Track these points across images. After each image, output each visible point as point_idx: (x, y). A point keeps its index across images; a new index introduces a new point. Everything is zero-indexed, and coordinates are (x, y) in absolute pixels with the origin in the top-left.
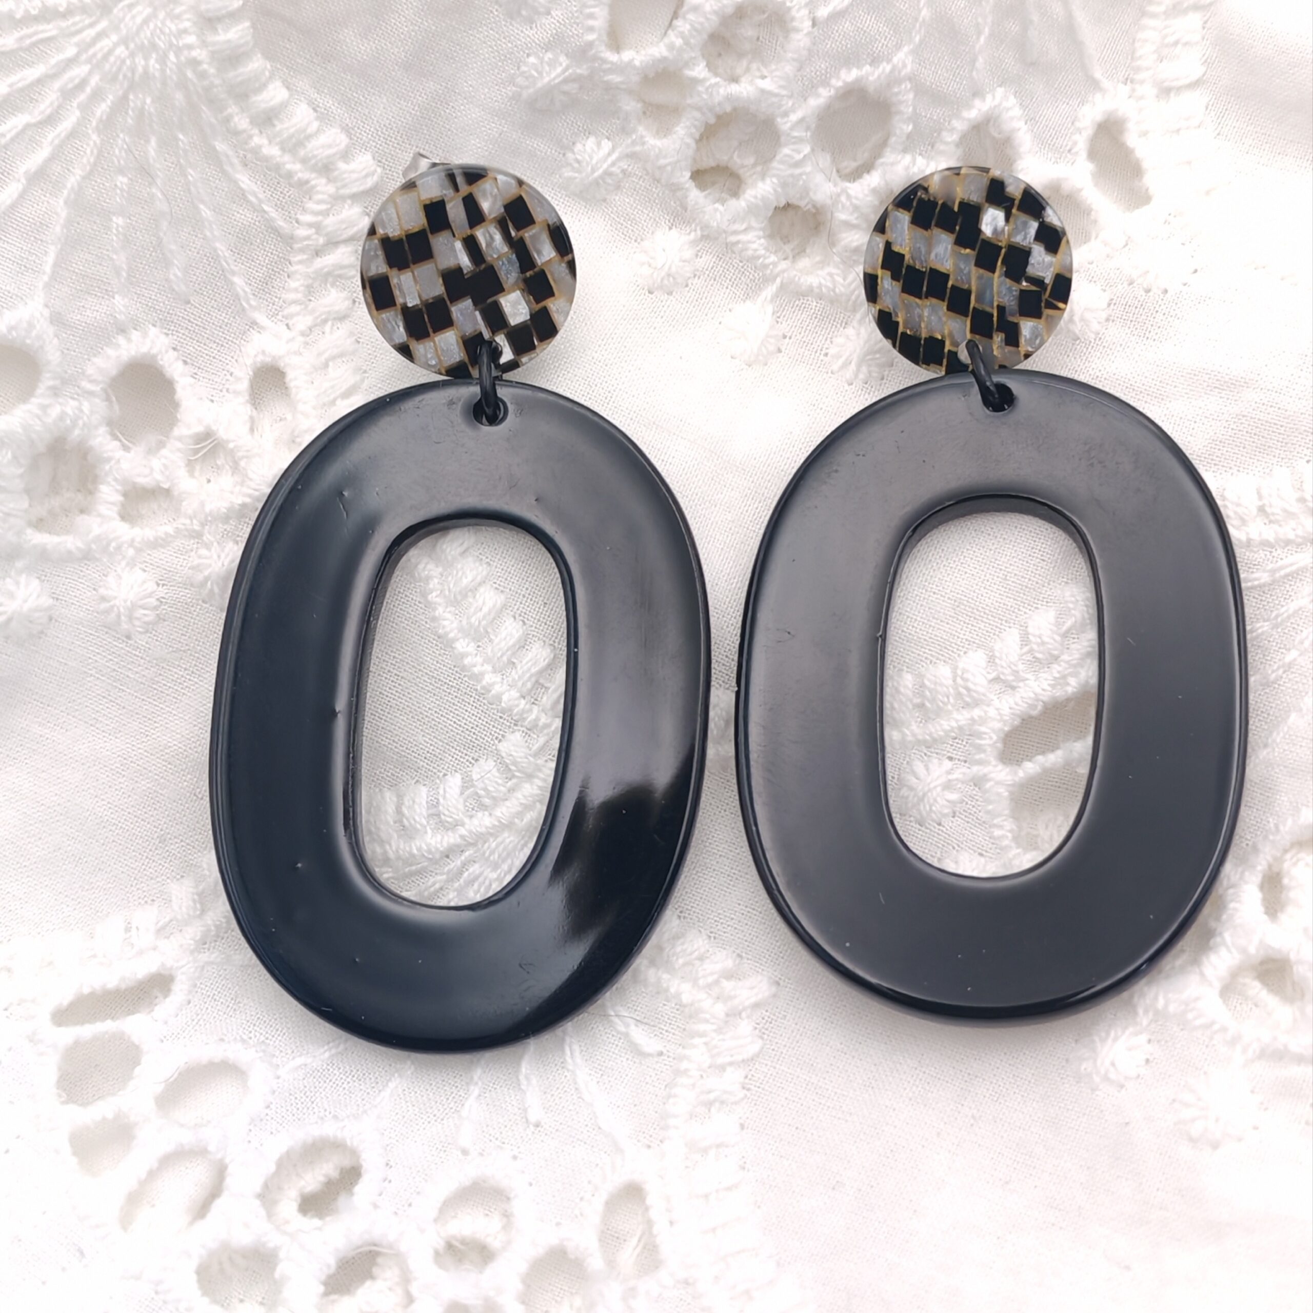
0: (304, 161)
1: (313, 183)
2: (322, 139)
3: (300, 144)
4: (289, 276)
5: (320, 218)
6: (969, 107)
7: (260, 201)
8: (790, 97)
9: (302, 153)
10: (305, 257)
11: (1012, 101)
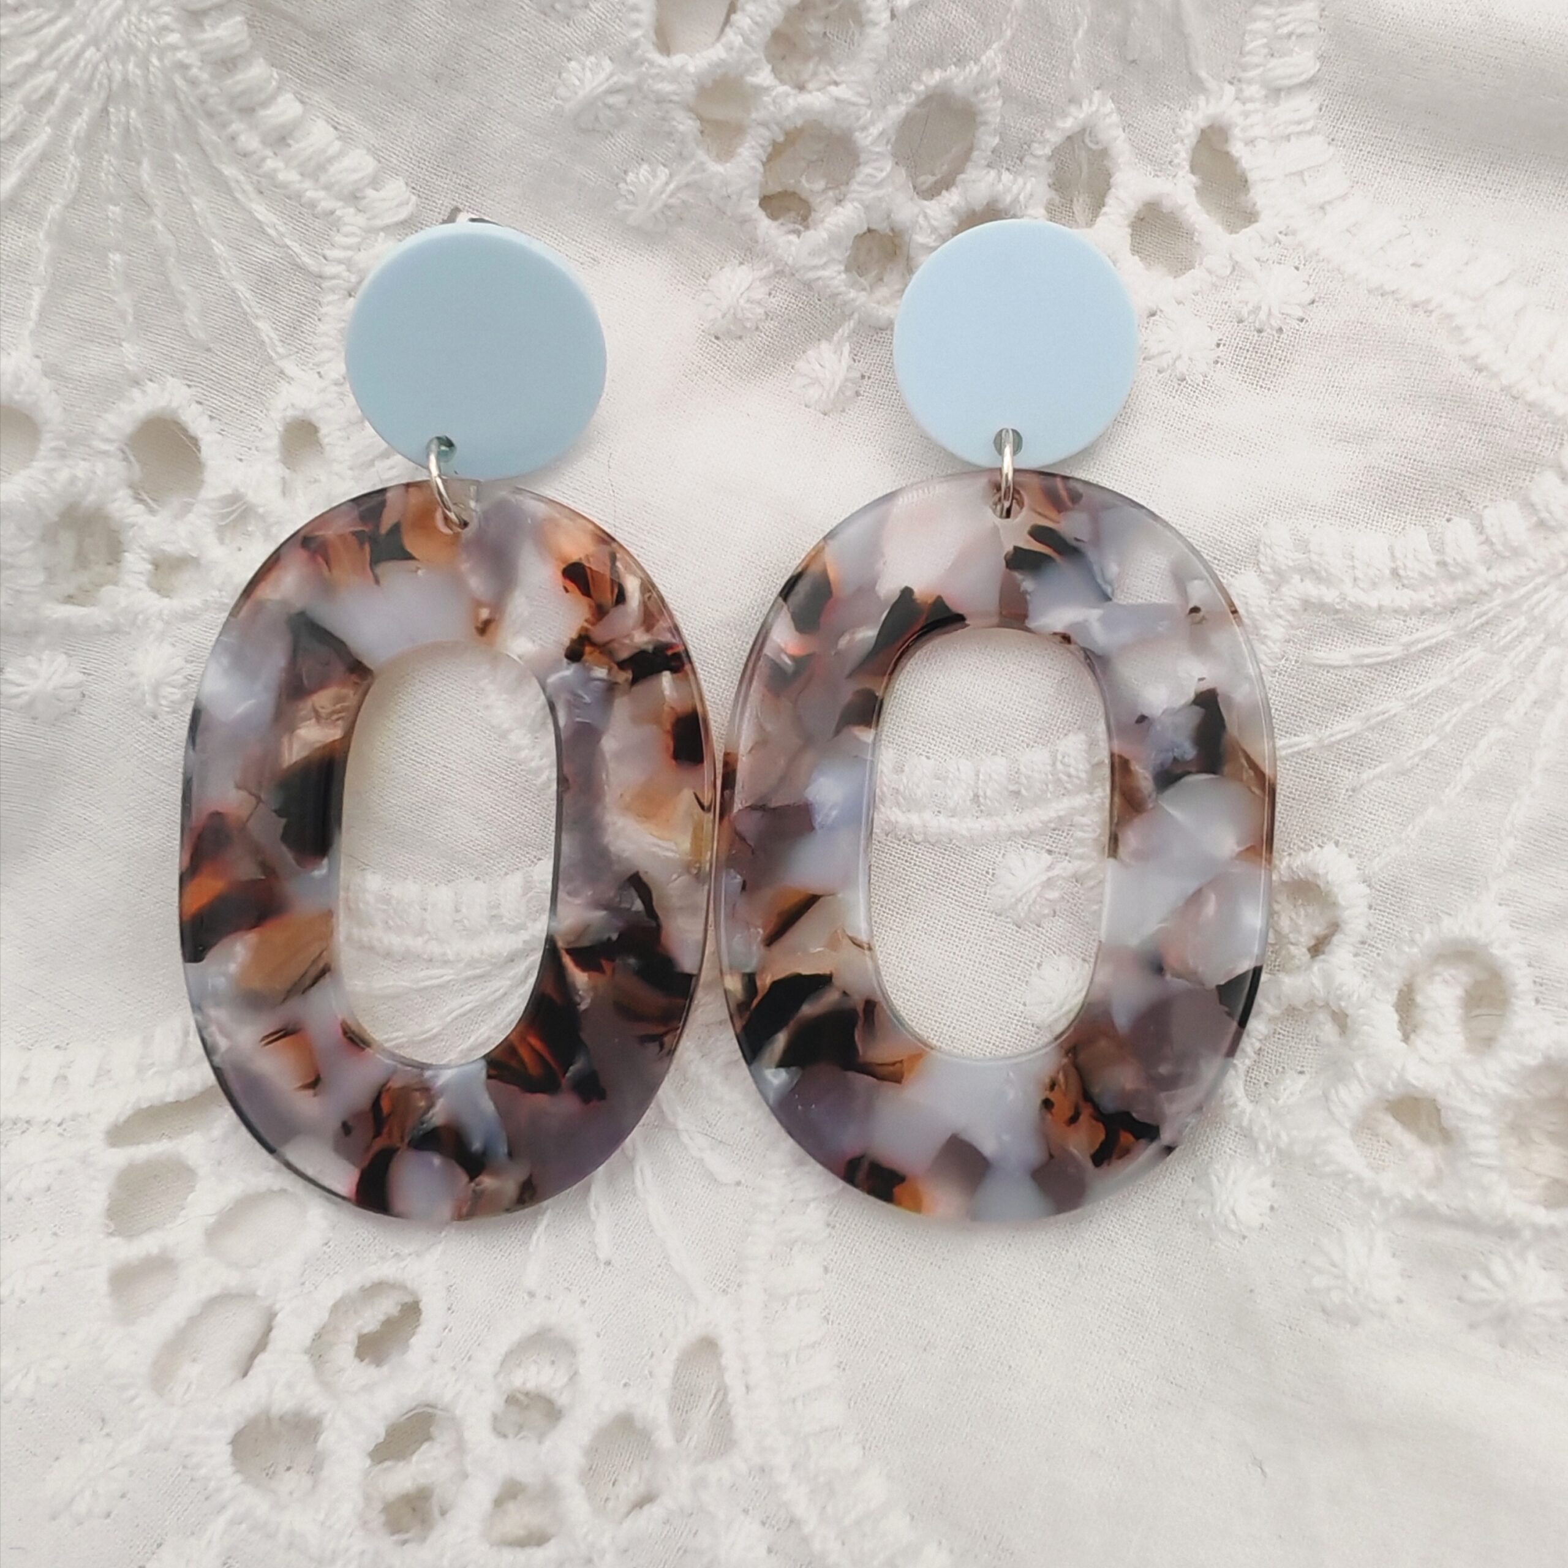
0: (327, 188)
1: (338, 213)
2: (346, 162)
3: (322, 168)
4: (319, 320)
5: (349, 253)
6: (1064, 115)
7: (282, 235)
8: (869, 106)
9: (323, 179)
10: (336, 297)
11: (1110, 106)
